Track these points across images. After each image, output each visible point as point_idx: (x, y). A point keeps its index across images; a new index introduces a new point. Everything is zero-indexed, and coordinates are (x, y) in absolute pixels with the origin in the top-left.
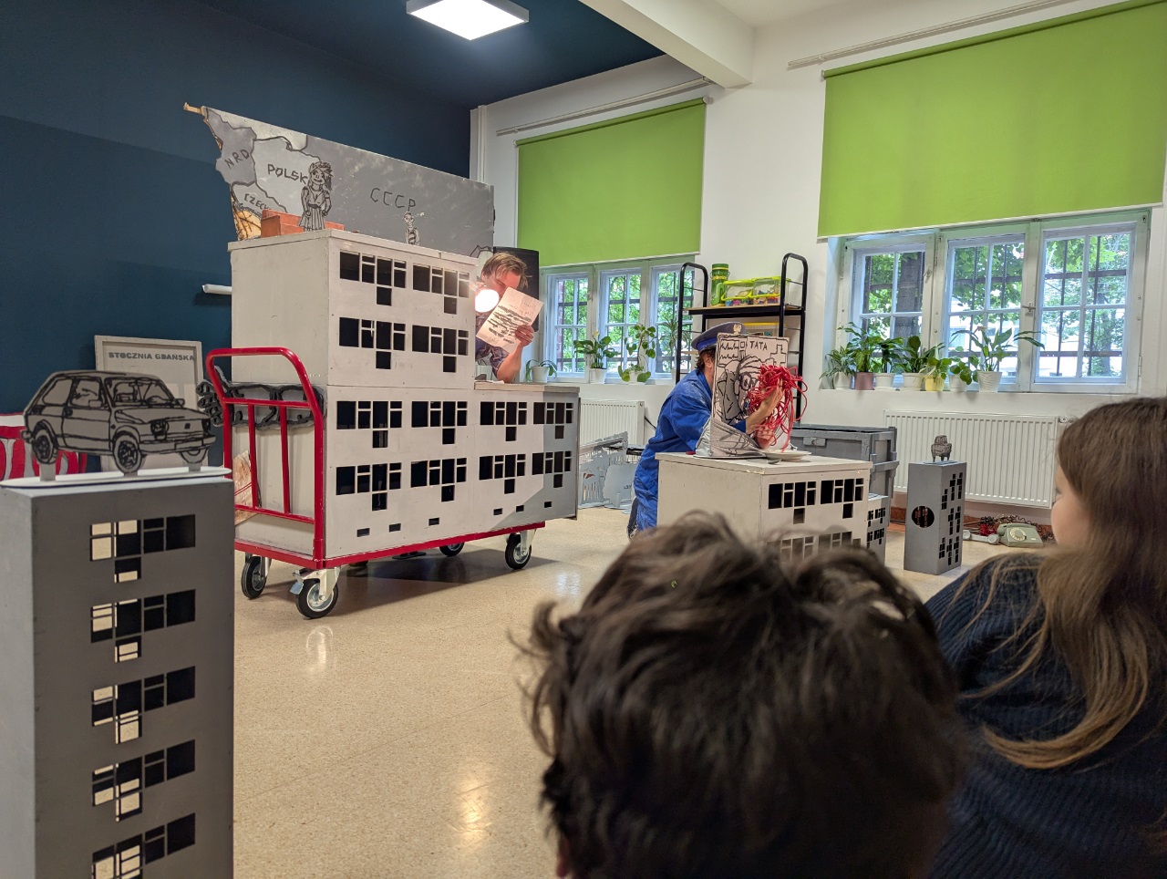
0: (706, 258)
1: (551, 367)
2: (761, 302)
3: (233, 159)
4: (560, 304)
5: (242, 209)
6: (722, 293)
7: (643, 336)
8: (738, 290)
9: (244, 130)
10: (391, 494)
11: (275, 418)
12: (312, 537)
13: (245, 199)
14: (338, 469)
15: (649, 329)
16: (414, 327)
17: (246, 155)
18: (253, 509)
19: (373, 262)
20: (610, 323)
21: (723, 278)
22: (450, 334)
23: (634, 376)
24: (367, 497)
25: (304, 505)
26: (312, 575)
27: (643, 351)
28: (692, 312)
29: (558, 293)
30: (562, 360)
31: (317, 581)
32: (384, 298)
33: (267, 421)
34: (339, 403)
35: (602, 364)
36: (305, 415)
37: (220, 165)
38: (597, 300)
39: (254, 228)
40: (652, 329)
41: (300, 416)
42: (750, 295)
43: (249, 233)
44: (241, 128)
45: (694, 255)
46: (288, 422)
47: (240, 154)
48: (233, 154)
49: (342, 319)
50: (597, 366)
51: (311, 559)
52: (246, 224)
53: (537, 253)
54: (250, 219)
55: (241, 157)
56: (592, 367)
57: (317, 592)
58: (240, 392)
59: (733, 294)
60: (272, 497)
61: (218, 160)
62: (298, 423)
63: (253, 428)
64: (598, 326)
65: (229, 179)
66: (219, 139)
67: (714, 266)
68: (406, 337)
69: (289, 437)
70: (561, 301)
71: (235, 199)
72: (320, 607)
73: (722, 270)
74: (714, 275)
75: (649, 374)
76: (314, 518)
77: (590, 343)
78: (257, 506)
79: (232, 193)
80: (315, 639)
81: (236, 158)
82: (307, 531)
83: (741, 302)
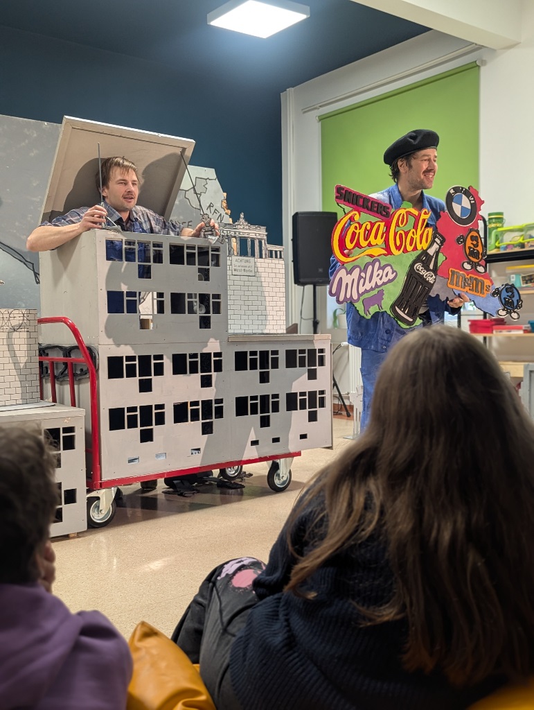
2: (531, 246)
6: (497, 239)
10: (156, 429)
11: (66, 372)
14: (110, 410)
16: (172, 294)
19: (134, 245)
21: (498, 225)
22: (204, 297)
26: (93, 494)
31: (98, 498)
33: (62, 374)
34: (108, 358)
36: (85, 369)
41: (82, 370)
42: (521, 241)
46: (74, 375)
49: (109, 292)
51: (91, 481)
53: (336, 214)
57: (99, 507)
58: (46, 351)
59: (507, 240)
62: (81, 375)
63: (54, 379)
67: (490, 215)
68: (166, 302)
69: (76, 387)
72: (101, 519)
73: (499, 218)
74: (490, 223)
83: (514, 246)
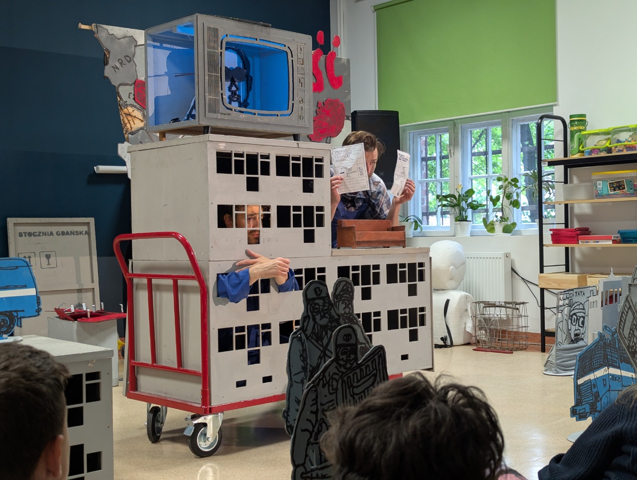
0: (563, 109)
1: (416, 222)
2: (619, 151)
3: (118, 65)
4: (423, 159)
5: (126, 106)
6: (580, 142)
7: (506, 187)
8: (598, 138)
9: (126, 39)
10: (264, 350)
12: (199, 387)
13: (129, 97)
14: (219, 330)
15: (512, 180)
16: (278, 207)
17: (128, 59)
18: (152, 366)
19: (243, 157)
20: (474, 175)
21: (581, 128)
22: (309, 210)
23: (499, 228)
24: (244, 353)
25: (193, 360)
26: (200, 420)
27: (506, 202)
28: (552, 163)
29: (420, 147)
30: (427, 214)
31: (205, 425)
32: (253, 185)
35: (467, 217)
37: (108, 72)
38: (458, 154)
39: (137, 121)
40: (515, 180)
42: (608, 145)
43: (133, 126)
44: (125, 37)
45: (552, 106)
47: (123, 59)
48: (118, 60)
49: (219, 206)
50: (462, 219)
51: (200, 406)
52: (130, 118)
53: (397, 113)
54: (133, 114)
55: (125, 62)
56: (456, 220)
57: (205, 435)
59: (591, 143)
60: (168, 356)
61: (106, 67)
64: (460, 179)
65: (115, 83)
66: (107, 50)
67: (571, 117)
68: (272, 216)
70: (424, 155)
71: (121, 98)
72: (209, 447)
73: (580, 120)
74: (572, 126)
75: (514, 224)
76: (201, 372)
77: (453, 196)
78: (155, 362)
79: (118, 93)
80: (205, 473)
81: (121, 64)
82: (197, 382)
83: (599, 150)
